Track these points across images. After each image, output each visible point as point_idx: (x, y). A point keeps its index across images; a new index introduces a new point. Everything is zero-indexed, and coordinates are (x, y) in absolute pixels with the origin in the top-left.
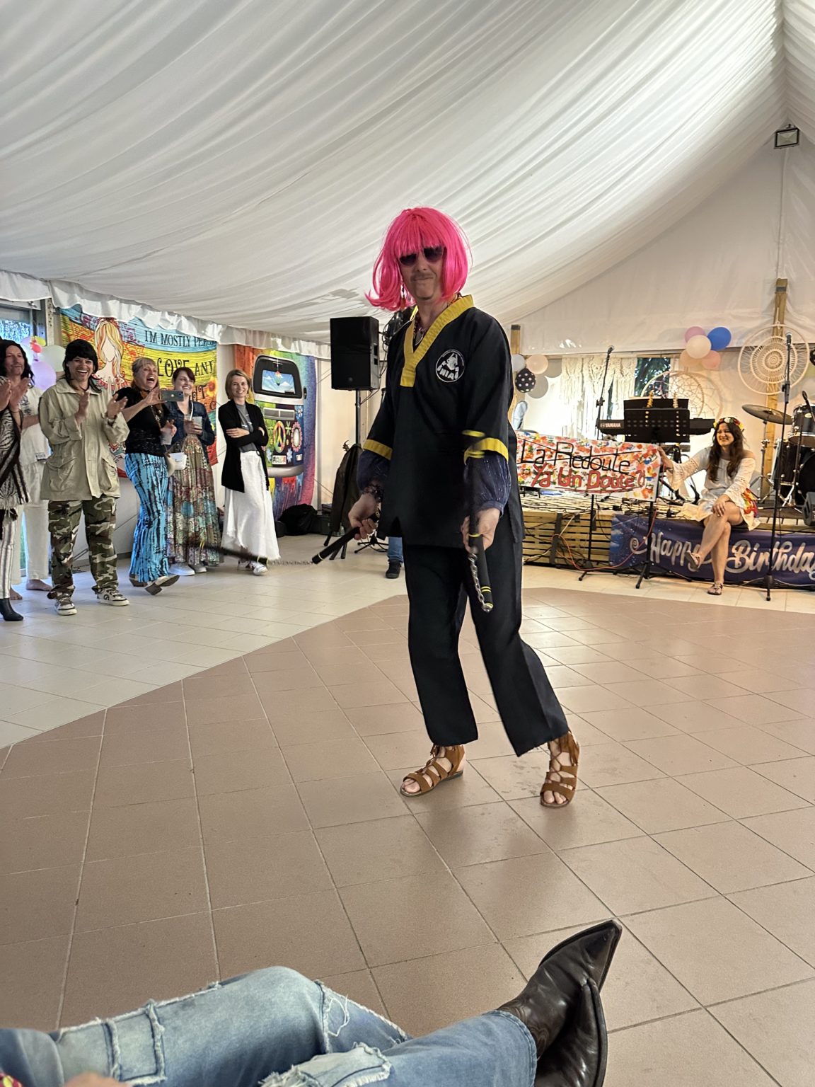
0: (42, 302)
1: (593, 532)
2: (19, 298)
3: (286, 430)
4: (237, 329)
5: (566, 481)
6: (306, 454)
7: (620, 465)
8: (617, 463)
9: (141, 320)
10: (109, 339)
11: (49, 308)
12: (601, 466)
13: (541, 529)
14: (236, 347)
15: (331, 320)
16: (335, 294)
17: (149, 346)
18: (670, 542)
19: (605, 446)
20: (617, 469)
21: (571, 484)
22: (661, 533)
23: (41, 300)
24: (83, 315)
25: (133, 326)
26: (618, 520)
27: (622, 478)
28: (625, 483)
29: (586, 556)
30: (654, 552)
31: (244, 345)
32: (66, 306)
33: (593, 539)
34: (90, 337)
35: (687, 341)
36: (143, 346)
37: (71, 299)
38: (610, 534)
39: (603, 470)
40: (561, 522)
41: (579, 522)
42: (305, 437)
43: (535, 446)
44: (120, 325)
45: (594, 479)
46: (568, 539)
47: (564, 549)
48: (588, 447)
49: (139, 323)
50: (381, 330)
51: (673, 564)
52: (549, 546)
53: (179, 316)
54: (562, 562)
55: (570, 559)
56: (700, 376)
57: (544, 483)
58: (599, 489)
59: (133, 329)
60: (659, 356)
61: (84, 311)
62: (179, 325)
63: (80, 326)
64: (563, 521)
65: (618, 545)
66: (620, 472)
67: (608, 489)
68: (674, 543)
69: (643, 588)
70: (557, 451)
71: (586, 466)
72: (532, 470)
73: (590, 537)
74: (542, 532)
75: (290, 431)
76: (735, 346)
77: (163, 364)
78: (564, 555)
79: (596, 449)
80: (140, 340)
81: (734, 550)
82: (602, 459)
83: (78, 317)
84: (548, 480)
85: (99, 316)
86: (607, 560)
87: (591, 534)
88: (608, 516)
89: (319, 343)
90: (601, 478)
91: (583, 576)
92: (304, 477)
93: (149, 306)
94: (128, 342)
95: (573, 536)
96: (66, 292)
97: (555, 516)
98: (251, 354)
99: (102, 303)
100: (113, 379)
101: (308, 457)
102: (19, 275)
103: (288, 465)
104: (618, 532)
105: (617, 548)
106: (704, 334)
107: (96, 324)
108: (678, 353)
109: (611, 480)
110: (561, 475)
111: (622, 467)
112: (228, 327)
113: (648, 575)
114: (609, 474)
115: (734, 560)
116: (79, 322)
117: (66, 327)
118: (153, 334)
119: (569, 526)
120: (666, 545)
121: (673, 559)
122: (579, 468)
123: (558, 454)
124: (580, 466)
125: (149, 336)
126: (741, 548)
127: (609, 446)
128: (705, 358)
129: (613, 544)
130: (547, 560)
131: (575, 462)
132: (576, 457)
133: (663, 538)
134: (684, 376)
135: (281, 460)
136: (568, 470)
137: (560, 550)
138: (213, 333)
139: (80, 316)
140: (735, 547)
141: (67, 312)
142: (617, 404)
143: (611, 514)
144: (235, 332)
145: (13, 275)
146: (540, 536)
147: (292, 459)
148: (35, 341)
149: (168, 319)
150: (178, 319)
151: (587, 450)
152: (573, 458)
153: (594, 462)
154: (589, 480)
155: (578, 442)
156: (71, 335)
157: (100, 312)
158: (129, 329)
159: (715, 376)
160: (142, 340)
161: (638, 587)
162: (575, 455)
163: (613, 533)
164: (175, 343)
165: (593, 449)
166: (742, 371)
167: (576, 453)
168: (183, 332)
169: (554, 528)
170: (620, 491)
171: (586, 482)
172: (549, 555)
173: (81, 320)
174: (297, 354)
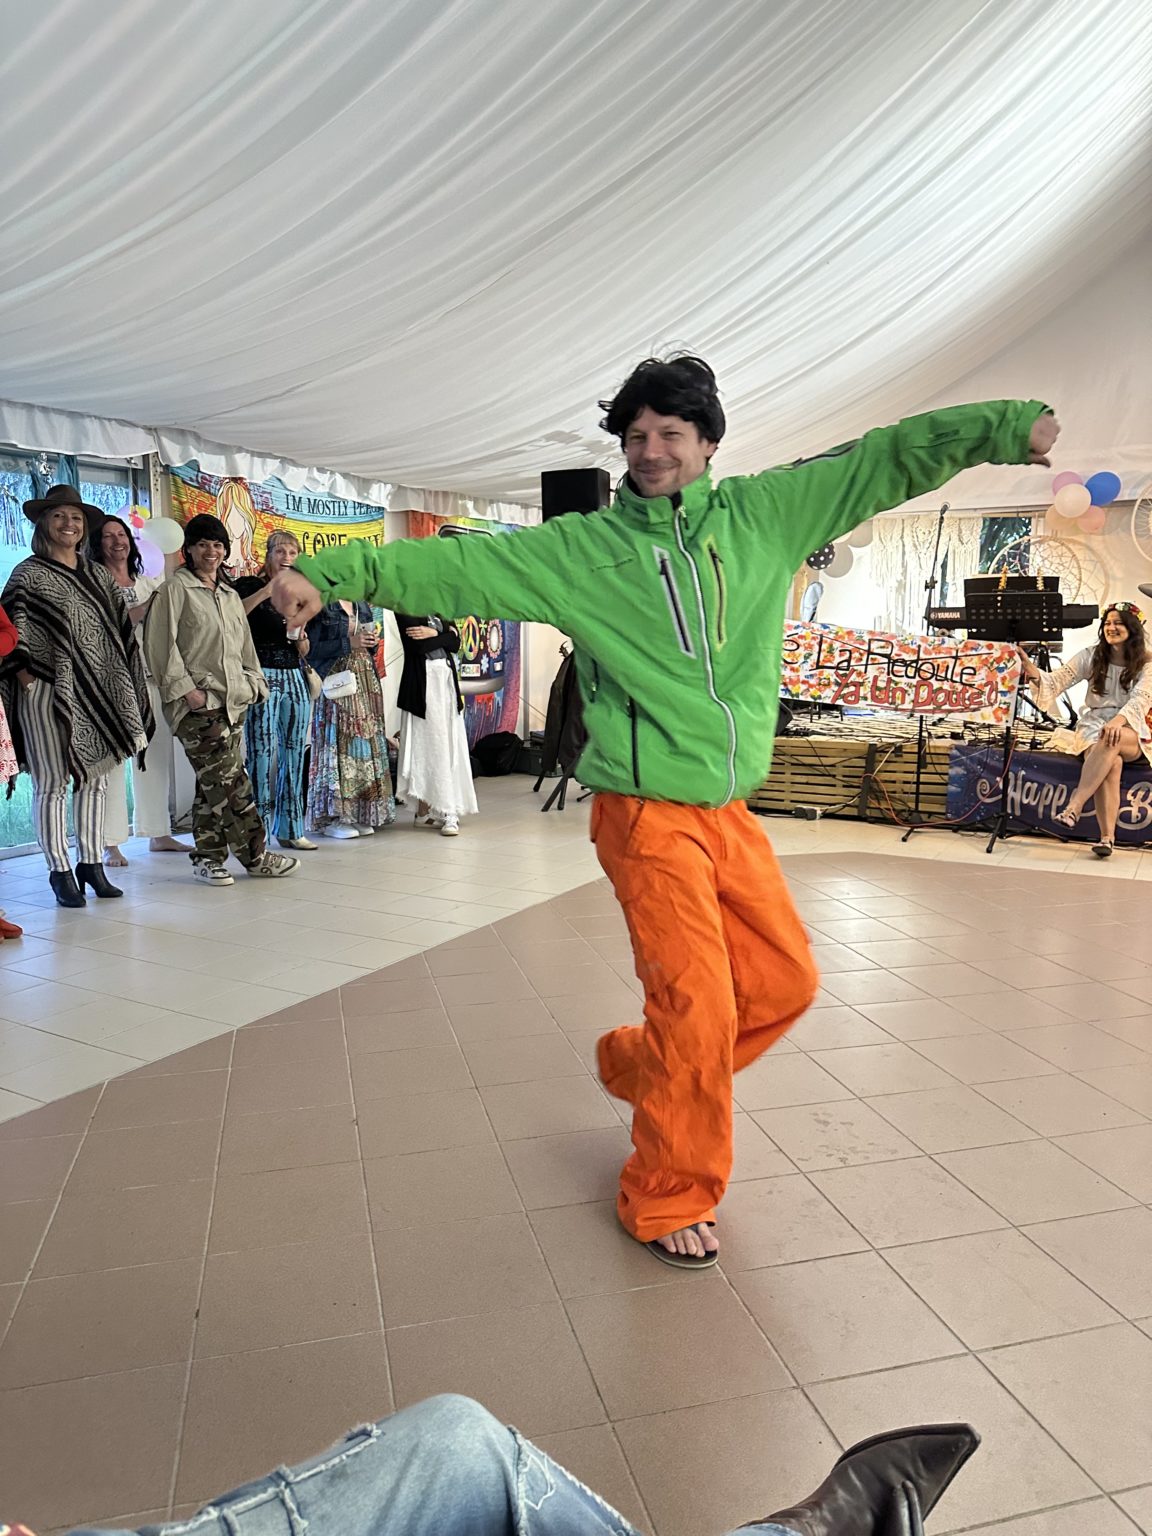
0: (145, 458)
1: (922, 771)
2: (114, 454)
3: (480, 629)
4: (412, 489)
5: (883, 696)
6: (507, 661)
7: (962, 673)
8: (958, 670)
9: (280, 480)
10: (236, 507)
11: (154, 466)
12: (933, 675)
13: (845, 767)
14: (410, 514)
15: (543, 474)
16: (548, 438)
17: (291, 516)
18: (1036, 785)
19: (940, 645)
20: (957, 679)
21: (890, 700)
22: (1023, 773)
23: (143, 456)
24: (200, 475)
25: (269, 489)
26: (958, 754)
27: (964, 691)
28: (969, 699)
29: (912, 805)
30: (1013, 799)
31: (422, 511)
32: (177, 463)
33: (921, 780)
34: (211, 504)
35: (1055, 493)
36: (283, 516)
37: (184, 453)
38: (946, 774)
39: (937, 680)
40: (874, 756)
41: (901, 756)
42: (507, 638)
43: (837, 645)
44: (251, 488)
45: (924, 693)
46: (886, 781)
47: (879, 795)
48: (914, 647)
49: (277, 484)
50: (613, 485)
51: (1041, 816)
52: (857, 791)
53: (332, 473)
54: (876, 814)
55: (889, 810)
56: (1074, 542)
57: (850, 698)
58: (931, 707)
59: (270, 493)
60: (1015, 515)
61: (202, 469)
62: (333, 486)
63: (197, 491)
64: (878, 755)
65: (959, 790)
66: (961, 683)
67: (944, 707)
68: (1041, 786)
69: (997, 852)
70: (869, 652)
71: (912, 675)
72: (832, 680)
73: (918, 778)
74: (847, 771)
75: (486, 629)
76: (1126, 498)
77: (311, 541)
78: (879, 804)
79: (926, 648)
80: (279, 507)
81: (1129, 797)
82: (935, 664)
83: (194, 478)
84: (856, 694)
85: (222, 476)
86: (944, 811)
87: (919, 773)
88: (944, 747)
89: (525, 506)
90: (934, 692)
91: (908, 835)
92: (506, 694)
93: (291, 460)
94: (263, 511)
95: (893, 777)
96: (178, 443)
97: (865, 749)
98: (431, 524)
99: (226, 458)
100: (242, 563)
101: (510, 666)
102: (113, 422)
103: (483, 677)
104: (960, 770)
105: (958, 793)
106: (1082, 484)
107: (218, 487)
108: (1042, 510)
109: (948, 695)
110: (875, 687)
111: (965, 677)
112: (400, 487)
113: (1003, 833)
114: (946, 686)
115: (1130, 812)
116: (195, 484)
117: (177, 492)
118: (297, 499)
119: (886, 761)
120: (1029, 789)
121: (1041, 810)
122: (902, 676)
123: (871, 656)
124: (903, 674)
125: (291, 502)
126: (1141, 794)
127: (945, 646)
128: (1084, 516)
129: (952, 788)
130: (854, 812)
131: (896, 668)
132: (897, 661)
133: (1025, 779)
134: (1052, 543)
135: (472, 670)
136: (886, 679)
137: (873, 796)
138: (379, 495)
139: (197, 476)
140: (1131, 791)
141: (179, 471)
142: (954, 584)
143: (948, 745)
144: (409, 494)
145: (106, 422)
146: (844, 776)
147: (488, 669)
148: (135, 512)
149: (319, 479)
150: (330, 478)
151: (913, 650)
152: (892, 662)
153: (923, 668)
154: (917, 694)
155: (900, 638)
156: (185, 503)
157: (224, 471)
158: (264, 492)
159: (1096, 542)
160: (281, 507)
161: (989, 851)
162: (896, 658)
163: (952, 772)
164: (328, 512)
165: (922, 649)
166: (1136, 534)
167: (897, 655)
168: (337, 495)
169: (864, 765)
170: (962, 711)
171: (912, 697)
172: (857, 804)
173: (198, 483)
174: (495, 522)
